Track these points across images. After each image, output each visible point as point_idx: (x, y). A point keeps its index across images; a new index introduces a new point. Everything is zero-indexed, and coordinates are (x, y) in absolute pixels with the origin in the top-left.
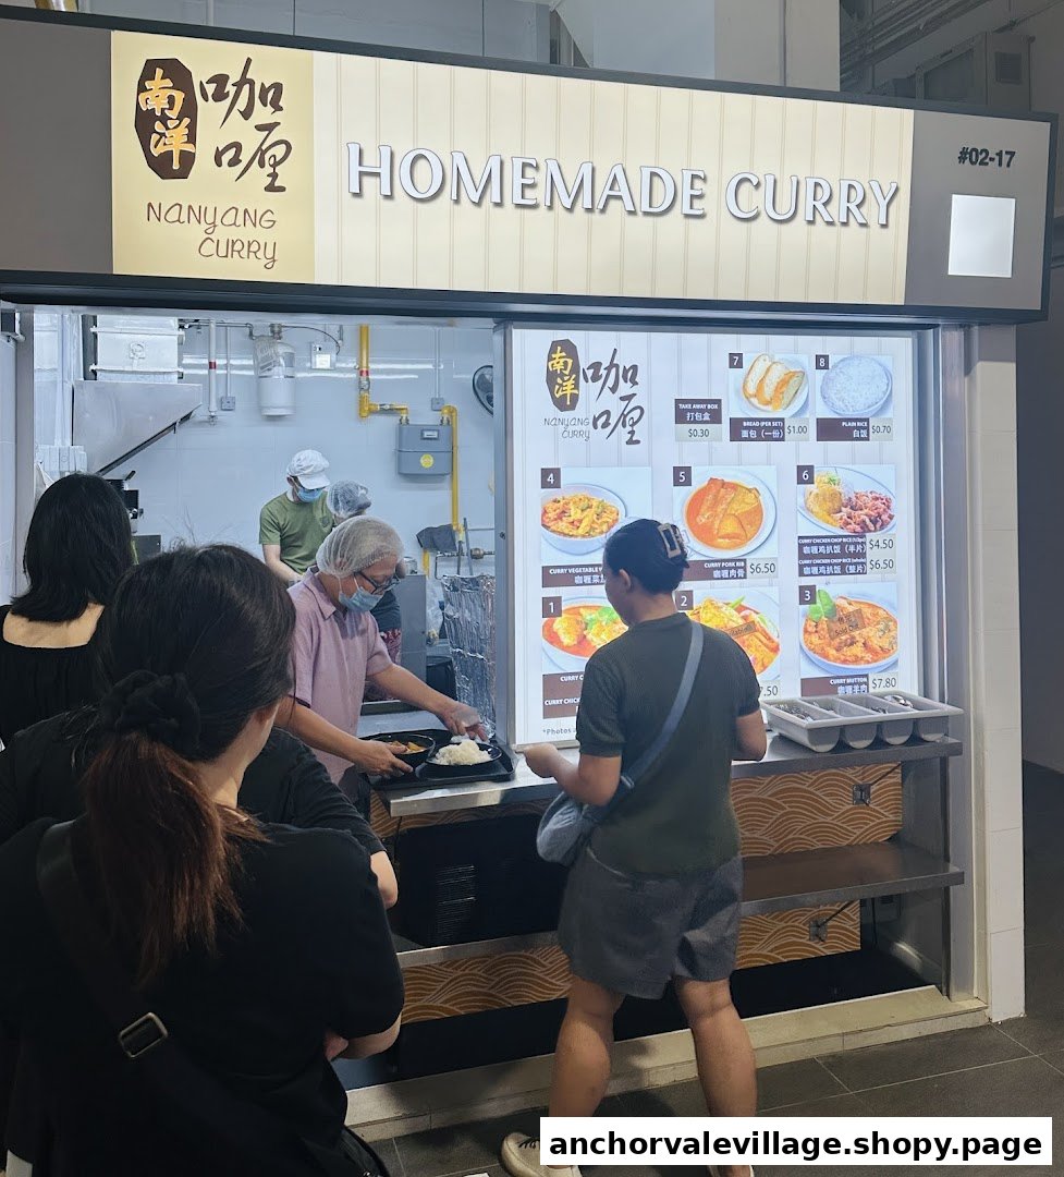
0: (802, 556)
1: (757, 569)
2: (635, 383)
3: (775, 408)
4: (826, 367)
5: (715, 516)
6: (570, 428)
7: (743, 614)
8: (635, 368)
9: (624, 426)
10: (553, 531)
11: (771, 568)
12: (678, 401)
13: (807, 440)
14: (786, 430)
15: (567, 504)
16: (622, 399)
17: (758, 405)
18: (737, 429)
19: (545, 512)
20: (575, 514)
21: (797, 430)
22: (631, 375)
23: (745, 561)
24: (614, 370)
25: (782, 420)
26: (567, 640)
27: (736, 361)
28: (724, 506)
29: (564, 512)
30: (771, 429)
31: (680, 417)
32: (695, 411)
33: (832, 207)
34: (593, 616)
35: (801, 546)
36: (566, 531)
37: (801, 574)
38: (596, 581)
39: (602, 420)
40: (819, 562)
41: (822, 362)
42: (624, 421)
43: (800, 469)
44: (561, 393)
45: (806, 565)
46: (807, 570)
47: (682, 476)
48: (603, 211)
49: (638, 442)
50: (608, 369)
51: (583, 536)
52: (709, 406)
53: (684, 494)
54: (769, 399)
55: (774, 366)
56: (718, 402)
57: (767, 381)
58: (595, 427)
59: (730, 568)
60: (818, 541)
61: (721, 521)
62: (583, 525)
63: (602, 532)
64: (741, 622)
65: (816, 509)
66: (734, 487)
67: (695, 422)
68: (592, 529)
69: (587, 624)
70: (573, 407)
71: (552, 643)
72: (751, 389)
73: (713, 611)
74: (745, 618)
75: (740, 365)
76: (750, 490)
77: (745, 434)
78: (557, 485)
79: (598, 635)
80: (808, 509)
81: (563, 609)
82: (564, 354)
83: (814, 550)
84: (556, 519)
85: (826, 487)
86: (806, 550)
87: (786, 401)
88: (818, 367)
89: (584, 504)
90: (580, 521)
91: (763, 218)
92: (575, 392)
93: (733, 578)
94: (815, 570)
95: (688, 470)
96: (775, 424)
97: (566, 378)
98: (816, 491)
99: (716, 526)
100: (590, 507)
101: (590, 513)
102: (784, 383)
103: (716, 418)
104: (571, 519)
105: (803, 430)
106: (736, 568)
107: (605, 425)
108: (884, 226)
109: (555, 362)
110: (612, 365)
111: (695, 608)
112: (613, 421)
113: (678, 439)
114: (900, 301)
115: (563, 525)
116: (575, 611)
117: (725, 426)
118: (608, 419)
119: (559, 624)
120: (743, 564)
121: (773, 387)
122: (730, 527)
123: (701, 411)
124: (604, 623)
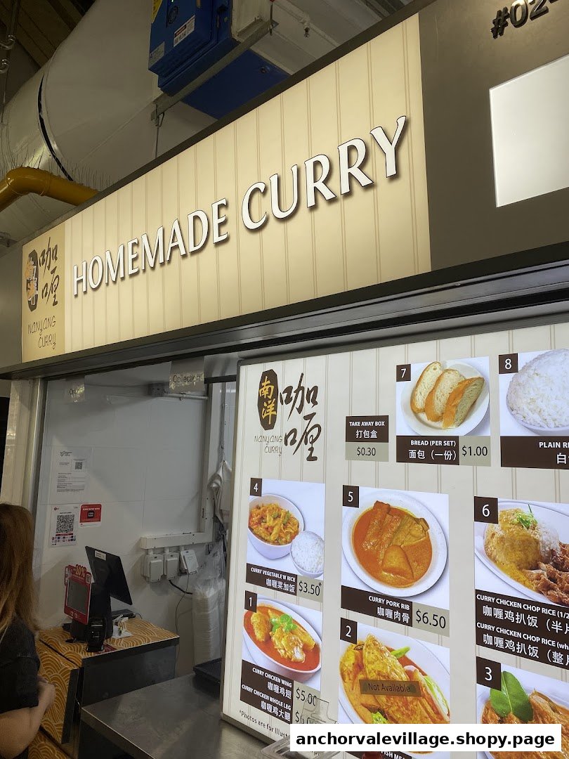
0: (480, 617)
1: (423, 618)
2: (315, 403)
3: (447, 425)
4: (514, 369)
5: (381, 544)
6: (271, 444)
7: (407, 668)
8: (315, 389)
9: (306, 443)
10: (255, 534)
11: (439, 622)
12: (349, 419)
13: (489, 465)
14: (461, 452)
15: (265, 511)
16: (306, 418)
17: (429, 422)
18: (405, 449)
19: (251, 517)
20: (269, 521)
21: (474, 451)
22: (312, 395)
23: (410, 604)
24: (301, 392)
25: (456, 438)
26: (259, 635)
27: (403, 373)
28: (388, 535)
29: (262, 518)
30: (442, 449)
31: (351, 435)
32: (363, 428)
33: (333, 183)
34: (276, 620)
35: (479, 605)
36: (263, 536)
37: (480, 641)
38: (280, 587)
39: (290, 438)
40: (505, 631)
41: (508, 363)
42: (306, 438)
43: (479, 502)
44: (265, 415)
45: (486, 631)
46: (488, 639)
47: (351, 496)
48: (169, 261)
49: (315, 459)
50: (297, 392)
51: (274, 543)
52: (377, 424)
53: (351, 515)
54: (440, 414)
55: (446, 375)
56: (385, 418)
57: (438, 393)
58: (286, 444)
59: (394, 609)
60: (505, 602)
61: (386, 552)
62: (274, 532)
63: (286, 542)
64: (405, 677)
65: (501, 557)
66: (400, 514)
67: (363, 440)
68: (280, 537)
69: (272, 626)
70: (271, 427)
71: (249, 633)
72: (420, 403)
73: (376, 653)
74: (409, 673)
75: (408, 378)
76: (417, 521)
77: (413, 454)
78: (259, 493)
79: (279, 639)
80: (489, 556)
81: (258, 605)
82: (269, 382)
83: (499, 613)
84: (257, 524)
85: (515, 529)
86: (487, 611)
87: (460, 416)
88: (502, 370)
89: (275, 513)
90: (272, 528)
91: (272, 221)
92: (274, 413)
93: (396, 621)
94: (499, 642)
95: (356, 490)
96: (447, 443)
97: (269, 402)
98: (502, 533)
99: (381, 556)
100: (279, 516)
101: (279, 521)
102: (458, 393)
103: (383, 436)
104: (266, 526)
105: (483, 451)
106: (402, 611)
107: (293, 442)
108: (394, 178)
109: (263, 389)
110: (300, 388)
111: (358, 643)
112: (298, 439)
113: (349, 457)
114: (425, 267)
115: (261, 529)
116: (265, 609)
117: (392, 444)
118: (295, 436)
119: (255, 618)
120: (407, 607)
121: (444, 400)
122: (395, 560)
123: (370, 429)
124: (284, 630)
